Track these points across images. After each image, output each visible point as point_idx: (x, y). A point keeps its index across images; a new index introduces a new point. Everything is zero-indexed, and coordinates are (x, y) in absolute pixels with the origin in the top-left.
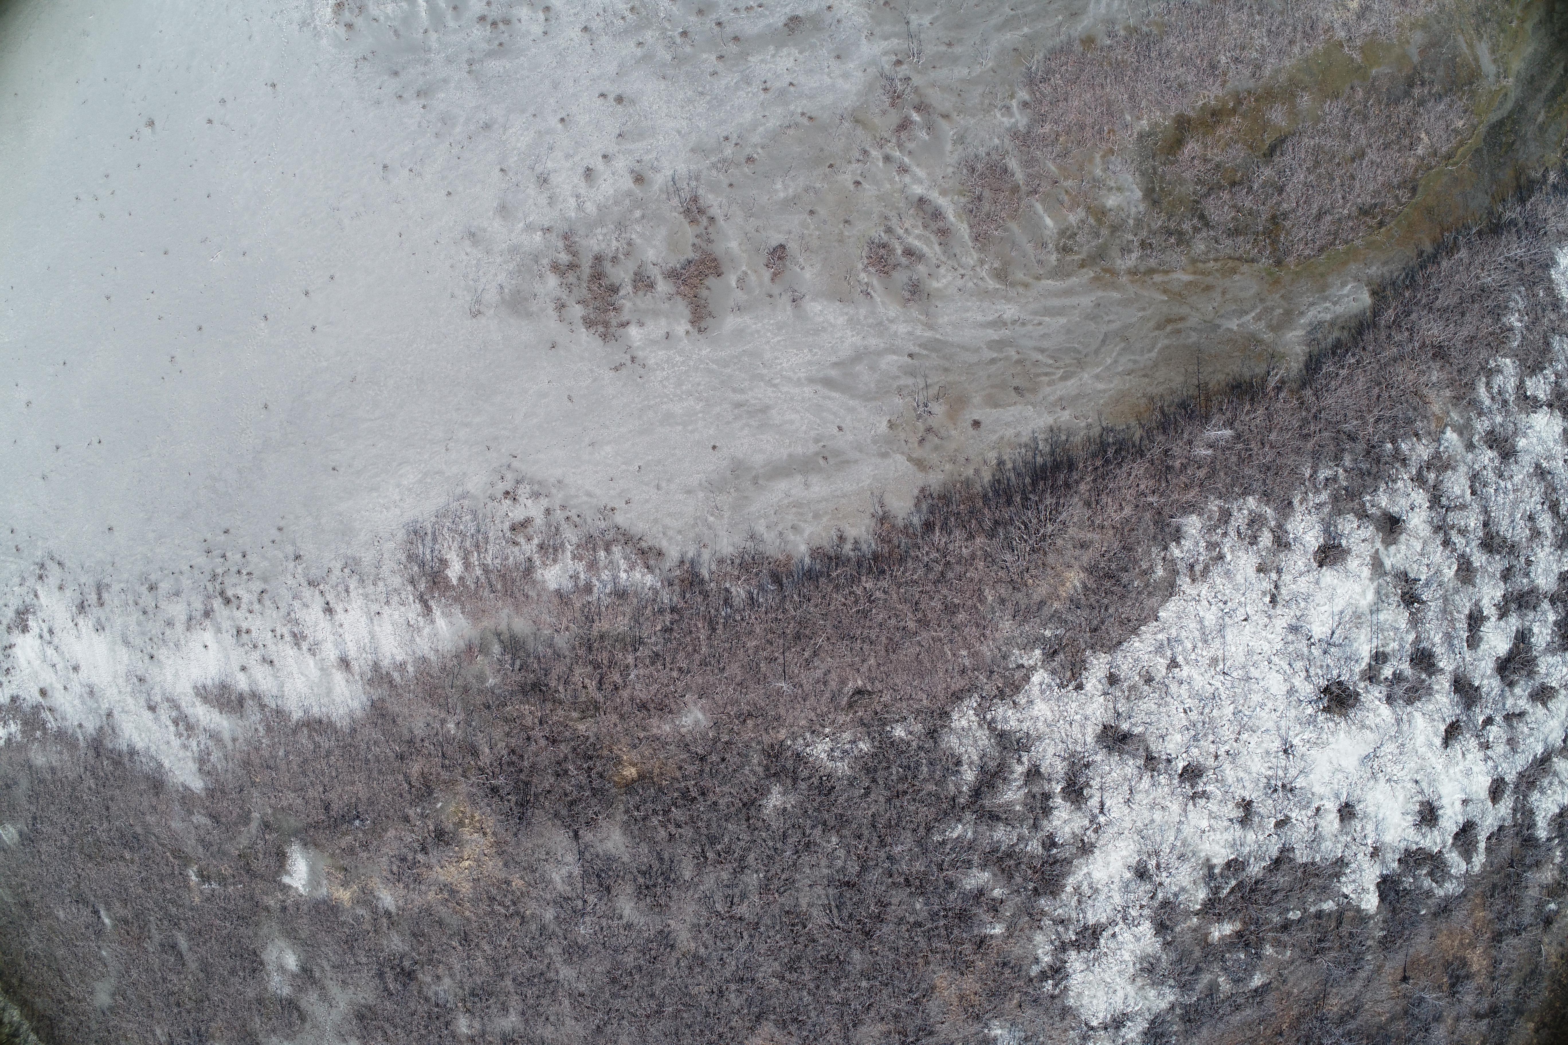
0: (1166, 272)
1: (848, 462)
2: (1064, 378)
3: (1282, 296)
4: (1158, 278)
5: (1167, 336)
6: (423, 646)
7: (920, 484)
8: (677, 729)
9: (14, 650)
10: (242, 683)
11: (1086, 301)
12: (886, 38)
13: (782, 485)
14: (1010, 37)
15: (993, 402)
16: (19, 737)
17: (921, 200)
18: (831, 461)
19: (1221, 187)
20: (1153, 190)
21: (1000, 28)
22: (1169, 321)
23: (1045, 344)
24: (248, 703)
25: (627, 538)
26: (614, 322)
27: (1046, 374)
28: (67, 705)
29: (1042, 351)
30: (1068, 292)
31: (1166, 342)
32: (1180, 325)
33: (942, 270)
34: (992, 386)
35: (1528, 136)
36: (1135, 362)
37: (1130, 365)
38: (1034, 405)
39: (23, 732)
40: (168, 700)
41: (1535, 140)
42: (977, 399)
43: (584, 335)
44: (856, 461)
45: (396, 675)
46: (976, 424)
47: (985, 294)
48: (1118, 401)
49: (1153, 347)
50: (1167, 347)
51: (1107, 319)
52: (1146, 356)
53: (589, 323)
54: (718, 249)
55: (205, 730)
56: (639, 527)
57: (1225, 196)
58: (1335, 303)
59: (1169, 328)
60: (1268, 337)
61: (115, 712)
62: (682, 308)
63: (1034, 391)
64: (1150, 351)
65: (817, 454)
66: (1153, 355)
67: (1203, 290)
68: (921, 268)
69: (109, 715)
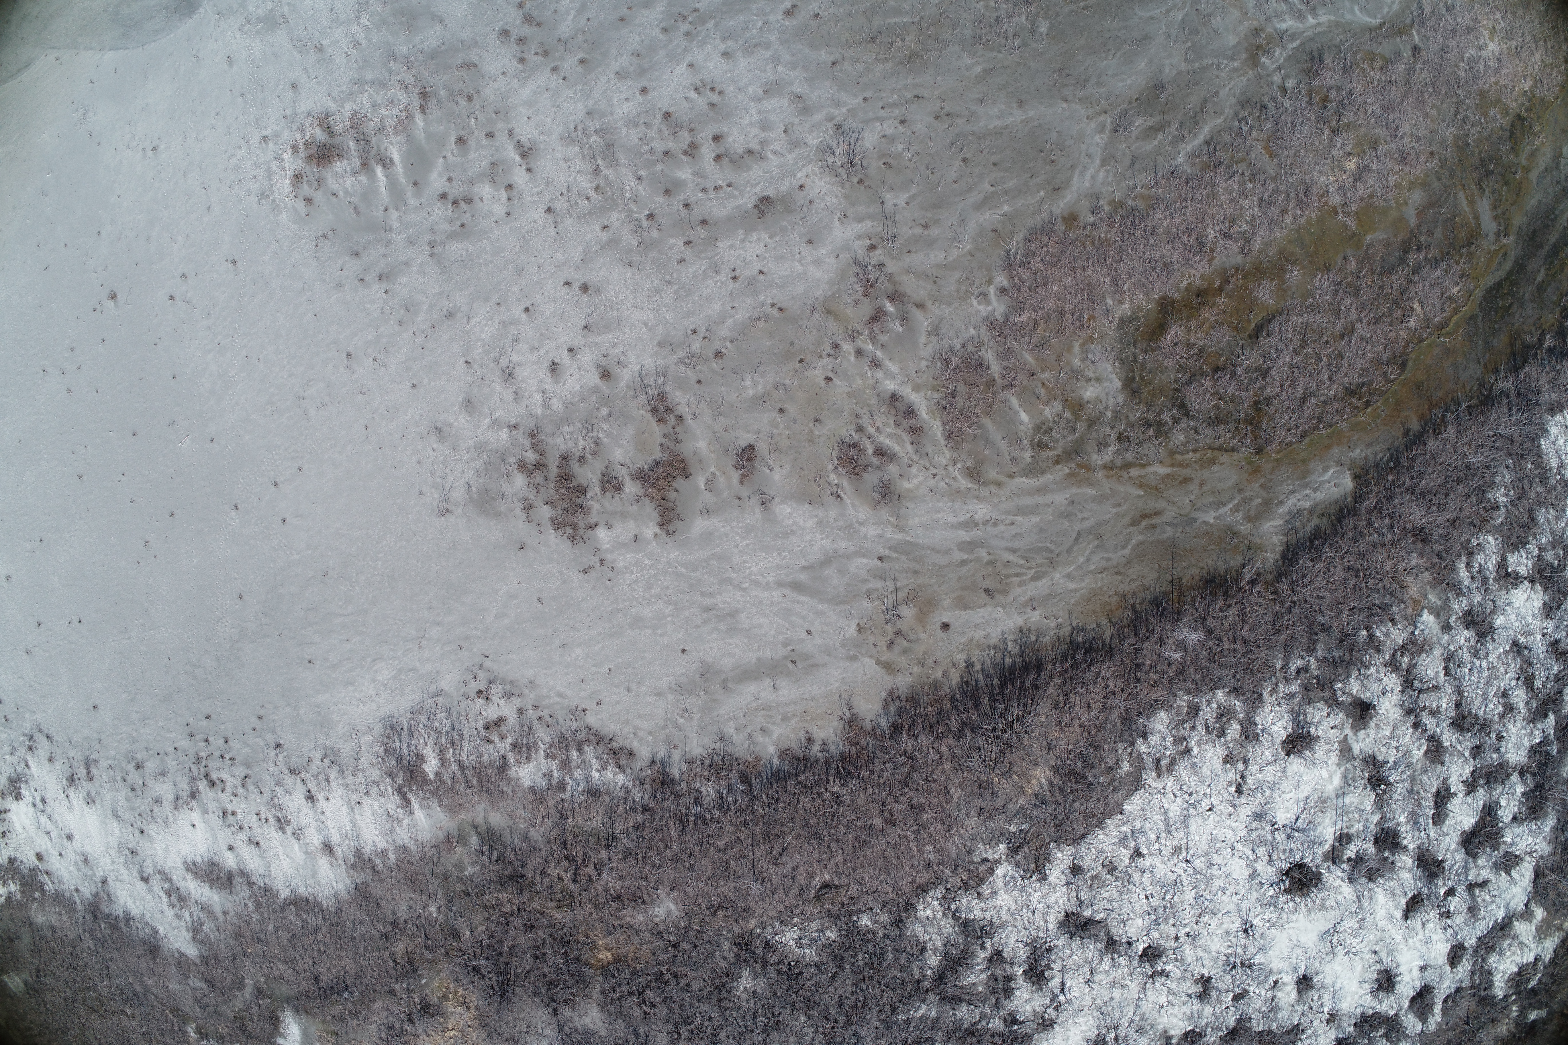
0: (1143, 466)
1: (816, 665)
2: (1035, 578)
3: (1261, 486)
4: (1134, 472)
5: (1141, 533)
6: (403, 836)
7: (888, 686)
8: (650, 918)
9: (9, 814)
10: (230, 861)
11: (1060, 498)
12: (860, 220)
13: (751, 688)
14: (989, 217)
15: (962, 604)
16: (19, 897)
17: (894, 397)
18: (800, 665)
19: (1203, 374)
20: (1133, 379)
21: (979, 207)
22: (1144, 516)
23: (1016, 544)
24: (238, 880)
25: (599, 739)
26: (582, 525)
27: (1017, 575)
28: (63, 870)
29: (1014, 551)
30: (1042, 490)
31: (1141, 538)
32: (1155, 521)
33: (914, 470)
34: (963, 589)
35: (1527, 297)
36: (1108, 559)
37: (1103, 563)
38: (1002, 606)
39: (22, 892)
40: (160, 872)
41: (1533, 301)
42: (947, 602)
43: (553, 539)
44: (825, 665)
45: (378, 861)
46: (946, 626)
47: (957, 494)
48: (1089, 600)
49: (1127, 544)
50: (1141, 543)
51: (1080, 516)
52: (1120, 553)
53: (557, 525)
54: (687, 449)
55: (197, 902)
56: (610, 728)
57: (1207, 383)
58: (1315, 490)
59: (1144, 523)
60: (1245, 528)
61: (110, 880)
62: (650, 509)
63: (1004, 592)
64: (1123, 548)
65: (786, 658)
66: (1127, 551)
67: (1181, 483)
68: (893, 469)
69: (104, 882)
